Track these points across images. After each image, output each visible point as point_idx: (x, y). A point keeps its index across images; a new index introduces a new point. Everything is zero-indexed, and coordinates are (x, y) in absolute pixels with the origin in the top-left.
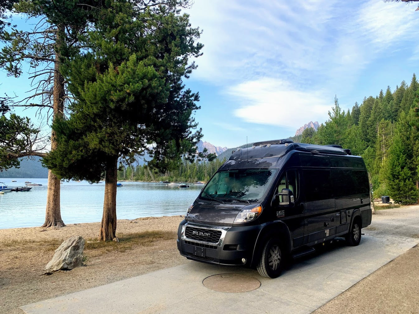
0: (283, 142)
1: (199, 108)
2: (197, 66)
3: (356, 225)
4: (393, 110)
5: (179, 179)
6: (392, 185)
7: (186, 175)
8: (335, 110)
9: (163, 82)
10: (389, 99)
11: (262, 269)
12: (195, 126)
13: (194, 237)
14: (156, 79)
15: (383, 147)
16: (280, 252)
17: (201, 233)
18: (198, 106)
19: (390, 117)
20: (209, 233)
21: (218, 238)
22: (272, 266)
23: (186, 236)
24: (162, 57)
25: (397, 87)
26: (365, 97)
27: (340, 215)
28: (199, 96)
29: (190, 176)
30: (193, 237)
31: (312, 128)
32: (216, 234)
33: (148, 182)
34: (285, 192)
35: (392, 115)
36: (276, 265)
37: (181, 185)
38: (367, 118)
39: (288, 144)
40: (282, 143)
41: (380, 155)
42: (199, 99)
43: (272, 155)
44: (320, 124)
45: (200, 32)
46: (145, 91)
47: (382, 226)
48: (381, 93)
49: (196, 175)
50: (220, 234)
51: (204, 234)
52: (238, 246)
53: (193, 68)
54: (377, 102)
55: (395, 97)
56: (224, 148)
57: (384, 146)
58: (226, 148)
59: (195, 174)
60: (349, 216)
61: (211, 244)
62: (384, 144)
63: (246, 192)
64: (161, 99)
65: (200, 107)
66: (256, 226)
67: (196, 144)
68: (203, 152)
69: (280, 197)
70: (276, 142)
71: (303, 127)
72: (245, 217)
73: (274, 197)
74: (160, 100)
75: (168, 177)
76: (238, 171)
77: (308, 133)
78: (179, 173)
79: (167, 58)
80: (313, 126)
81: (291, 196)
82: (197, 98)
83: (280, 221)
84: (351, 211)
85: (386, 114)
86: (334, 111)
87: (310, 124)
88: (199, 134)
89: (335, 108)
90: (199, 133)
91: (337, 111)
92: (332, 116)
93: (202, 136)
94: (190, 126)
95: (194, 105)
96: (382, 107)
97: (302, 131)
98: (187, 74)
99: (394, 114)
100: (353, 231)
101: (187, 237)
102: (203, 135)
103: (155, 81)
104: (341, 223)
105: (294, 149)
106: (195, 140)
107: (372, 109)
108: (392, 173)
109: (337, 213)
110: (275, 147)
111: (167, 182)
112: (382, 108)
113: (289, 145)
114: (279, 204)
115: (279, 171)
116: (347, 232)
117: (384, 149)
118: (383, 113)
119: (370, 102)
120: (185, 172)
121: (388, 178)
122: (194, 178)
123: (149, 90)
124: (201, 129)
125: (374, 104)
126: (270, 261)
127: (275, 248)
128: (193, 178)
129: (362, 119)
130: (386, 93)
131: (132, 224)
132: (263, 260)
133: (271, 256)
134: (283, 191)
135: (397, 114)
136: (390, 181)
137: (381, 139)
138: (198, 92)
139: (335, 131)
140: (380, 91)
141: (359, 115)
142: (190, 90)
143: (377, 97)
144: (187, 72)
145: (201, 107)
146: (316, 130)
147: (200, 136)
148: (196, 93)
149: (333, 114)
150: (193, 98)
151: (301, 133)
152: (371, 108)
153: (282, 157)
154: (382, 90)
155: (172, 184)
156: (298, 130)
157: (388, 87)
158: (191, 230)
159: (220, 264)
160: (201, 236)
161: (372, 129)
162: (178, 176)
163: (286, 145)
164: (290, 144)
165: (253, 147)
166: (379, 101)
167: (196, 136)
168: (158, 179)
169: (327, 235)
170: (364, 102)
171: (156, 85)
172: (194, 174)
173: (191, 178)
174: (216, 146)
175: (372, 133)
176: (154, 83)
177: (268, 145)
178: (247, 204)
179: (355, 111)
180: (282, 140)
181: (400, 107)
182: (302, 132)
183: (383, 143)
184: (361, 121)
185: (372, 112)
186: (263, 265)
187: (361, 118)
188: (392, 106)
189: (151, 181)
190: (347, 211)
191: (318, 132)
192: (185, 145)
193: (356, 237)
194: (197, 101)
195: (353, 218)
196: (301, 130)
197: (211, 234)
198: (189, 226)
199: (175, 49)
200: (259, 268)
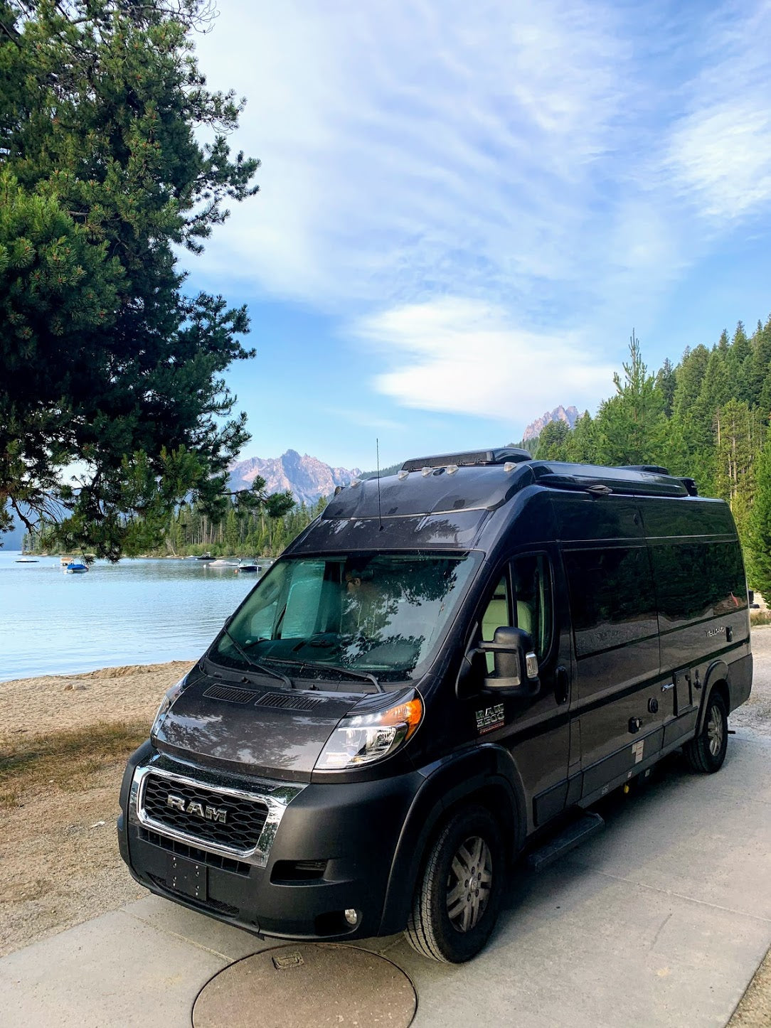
0: (498, 458)
1: (251, 353)
2: (227, 214)
3: (714, 711)
4: (752, 379)
5: (238, 550)
6: (762, 563)
7: (256, 539)
8: (632, 371)
9: (100, 254)
10: (741, 351)
11: (424, 937)
12: (226, 406)
13: (173, 817)
14: (63, 239)
15: (732, 468)
16: (487, 856)
17: (194, 807)
18: (247, 350)
19: (744, 396)
20: (223, 808)
21: (254, 831)
22: (460, 917)
23: (147, 811)
24: (101, 175)
25: (760, 323)
26: (688, 347)
27: (675, 688)
28: (248, 316)
29: (267, 543)
30: (167, 815)
31: (561, 423)
32: (247, 814)
33: (160, 559)
34: (507, 640)
35: (750, 391)
36: (473, 908)
37: (242, 566)
38: (691, 396)
39: (513, 465)
40: (493, 463)
41: (726, 487)
42: (250, 326)
43: (459, 504)
44: (581, 413)
45: (237, 105)
46: (19, 280)
47: (765, 688)
48: (724, 338)
49: (282, 539)
50: (261, 812)
51: (204, 809)
52: (330, 863)
53: (214, 221)
54: (716, 360)
55: (755, 348)
56: (352, 472)
57: (735, 463)
58: (358, 471)
59: (281, 536)
60: (697, 686)
61: (227, 851)
62: (736, 461)
63: (387, 613)
64: (84, 311)
65: (254, 350)
66: (401, 777)
67: (228, 464)
68: (253, 489)
69: (490, 657)
70: (475, 459)
71: (540, 419)
72: (358, 746)
73: (468, 657)
74: (81, 314)
75: (211, 546)
76: (345, 558)
77: (554, 434)
78: (239, 535)
79: (115, 178)
80: (564, 418)
81: (527, 657)
82: (241, 324)
83: (490, 744)
84: (702, 669)
85: (735, 389)
86: (630, 375)
87: (557, 411)
88: (238, 431)
89: (630, 365)
90: (238, 429)
91: (637, 373)
92: (623, 387)
93: (246, 438)
94: (213, 408)
95: (237, 346)
96: (727, 371)
97: (538, 429)
98: (191, 236)
99: (752, 388)
100: (706, 730)
101: (149, 813)
102: (249, 437)
103: (62, 245)
104: (675, 712)
105: (533, 483)
106: (223, 452)
107: (705, 374)
108: (763, 533)
109: (664, 681)
110: (473, 475)
111: (207, 558)
112: (726, 374)
113: (517, 469)
114: (483, 682)
115: (484, 563)
116: (691, 734)
117: (735, 472)
118: (730, 384)
119: (700, 359)
120: (253, 533)
121: (753, 545)
122: (278, 547)
123: (37, 276)
124: (243, 416)
125: (709, 364)
126: (450, 902)
127: (470, 849)
128: (274, 547)
129: (681, 400)
130: (734, 338)
131: (69, 693)
132: (424, 906)
133: (455, 880)
134: (500, 635)
135: (762, 388)
136: (758, 553)
137: (728, 447)
138: (245, 306)
139: (632, 427)
140: (721, 332)
141: (672, 390)
142: (223, 299)
143: (715, 346)
144: (192, 232)
145: (257, 353)
146: (572, 428)
147: (240, 437)
148: (239, 307)
149: (626, 380)
150: (229, 325)
151: (537, 434)
152: (701, 373)
153: (495, 510)
154: (725, 331)
155: (219, 564)
156: (529, 427)
157: (740, 323)
158: (163, 790)
159: (261, 932)
160: (194, 817)
161: (705, 423)
162: (237, 541)
163: (508, 467)
164: (520, 465)
165: (401, 475)
166: (720, 357)
167: (229, 438)
168: (183, 549)
169: (639, 759)
170: (685, 360)
171: (62, 258)
172: (278, 537)
173: (269, 546)
174: (332, 467)
175: (705, 433)
176: (55, 254)
177: (450, 470)
178: (369, 689)
179: (665, 380)
180: (493, 452)
181: (768, 370)
182: (539, 432)
183: (733, 458)
184: (679, 405)
185: (704, 382)
186: (425, 924)
187: (678, 396)
188: (749, 369)
189: (167, 555)
190: (693, 671)
191: (575, 431)
192: (181, 468)
193: (714, 745)
194: (242, 333)
195: (708, 691)
196: (536, 427)
197: (230, 810)
198: (157, 771)
199: (141, 145)
200: (413, 933)
